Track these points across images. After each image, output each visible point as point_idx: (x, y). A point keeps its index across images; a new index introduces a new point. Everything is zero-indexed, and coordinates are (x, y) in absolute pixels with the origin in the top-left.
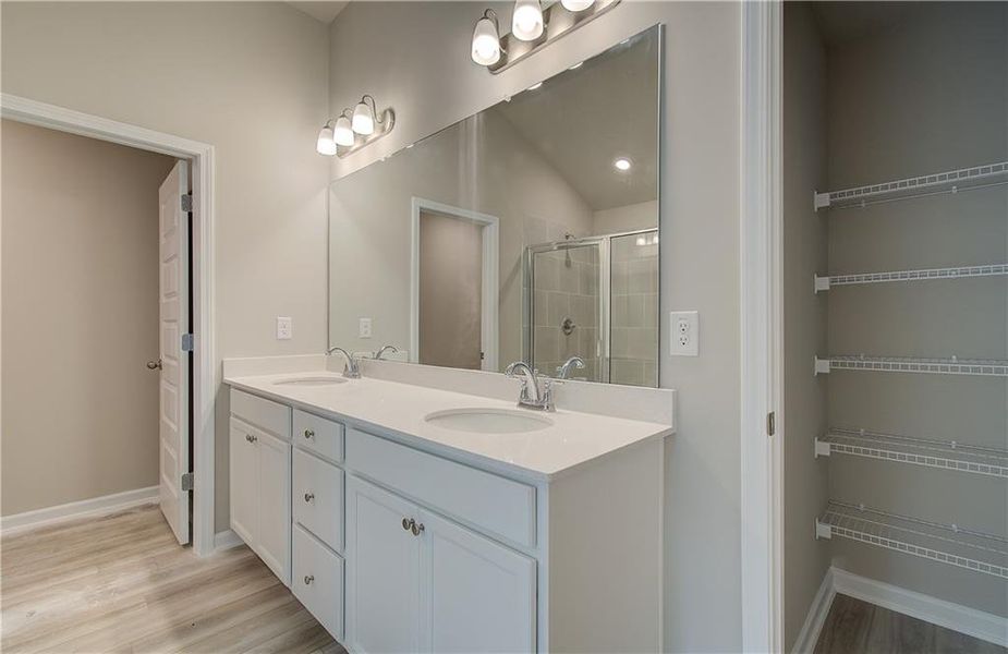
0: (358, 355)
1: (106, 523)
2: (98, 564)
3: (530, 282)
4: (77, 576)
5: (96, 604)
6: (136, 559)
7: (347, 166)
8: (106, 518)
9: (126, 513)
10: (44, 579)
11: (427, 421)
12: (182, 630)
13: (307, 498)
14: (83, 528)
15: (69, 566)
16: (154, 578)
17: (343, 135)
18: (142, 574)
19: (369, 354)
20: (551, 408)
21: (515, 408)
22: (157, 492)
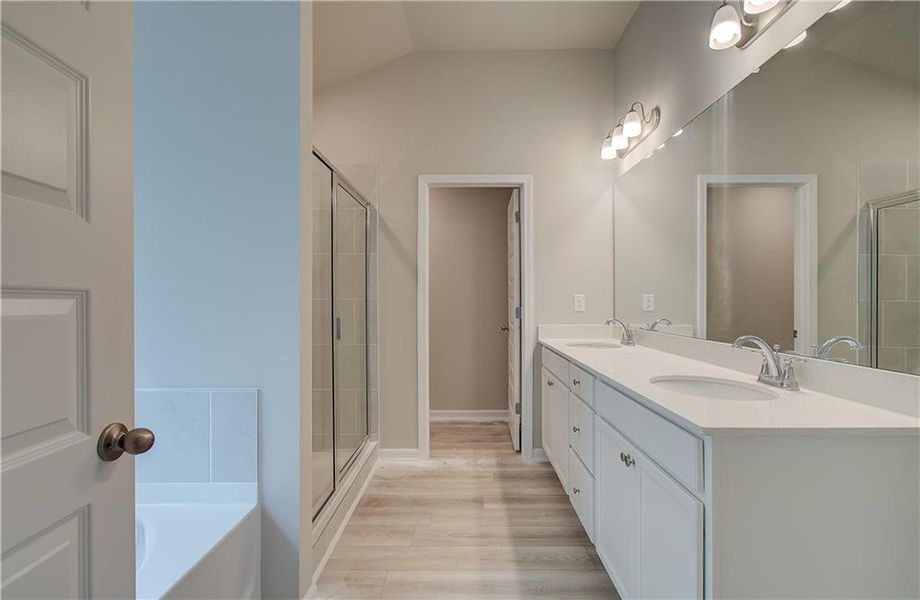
0: (633, 326)
1: (481, 427)
2: (475, 448)
3: (873, 245)
4: (465, 451)
5: (471, 469)
6: (491, 451)
7: (627, 164)
8: (482, 424)
9: (492, 423)
10: (451, 448)
11: (653, 383)
12: (508, 499)
13: (575, 430)
14: (471, 426)
15: (462, 445)
16: (500, 465)
17: (619, 141)
18: (493, 461)
19: (645, 326)
20: (793, 387)
21: (755, 383)
22: (507, 415)
